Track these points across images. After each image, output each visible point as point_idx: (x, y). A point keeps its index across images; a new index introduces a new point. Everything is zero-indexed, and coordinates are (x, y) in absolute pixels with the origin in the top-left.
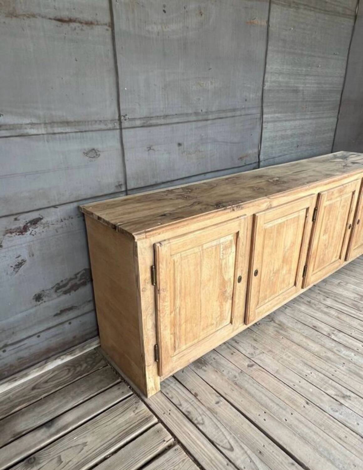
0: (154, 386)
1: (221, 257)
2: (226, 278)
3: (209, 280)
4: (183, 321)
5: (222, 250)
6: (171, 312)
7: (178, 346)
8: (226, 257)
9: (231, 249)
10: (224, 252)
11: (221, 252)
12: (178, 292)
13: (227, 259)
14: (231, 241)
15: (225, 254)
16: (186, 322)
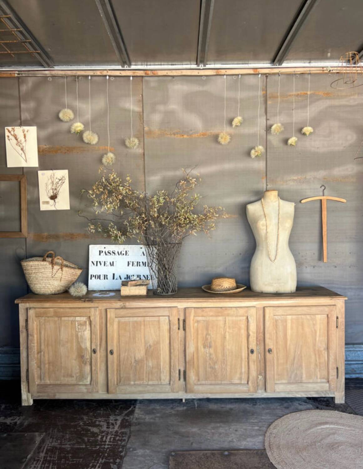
0: (26, 399)
1: (77, 330)
2: (83, 346)
3: (67, 342)
4: (47, 362)
5: (77, 325)
6: (38, 353)
7: (43, 379)
8: (82, 331)
9: (86, 327)
10: (79, 327)
11: (77, 327)
12: (42, 341)
13: (83, 332)
14: (85, 322)
15: (80, 329)
16: (49, 363)
